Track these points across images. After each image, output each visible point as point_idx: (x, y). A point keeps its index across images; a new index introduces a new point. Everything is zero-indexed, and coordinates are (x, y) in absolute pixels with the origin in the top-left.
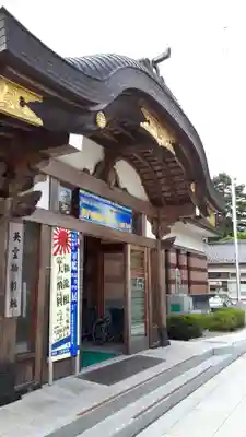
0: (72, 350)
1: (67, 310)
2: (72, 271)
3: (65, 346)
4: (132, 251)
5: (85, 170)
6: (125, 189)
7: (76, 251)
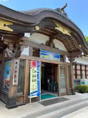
0: (38, 95)
1: (36, 83)
2: (38, 72)
3: (35, 94)
4: (60, 67)
5: (42, 44)
6: (57, 48)
7: (39, 67)
